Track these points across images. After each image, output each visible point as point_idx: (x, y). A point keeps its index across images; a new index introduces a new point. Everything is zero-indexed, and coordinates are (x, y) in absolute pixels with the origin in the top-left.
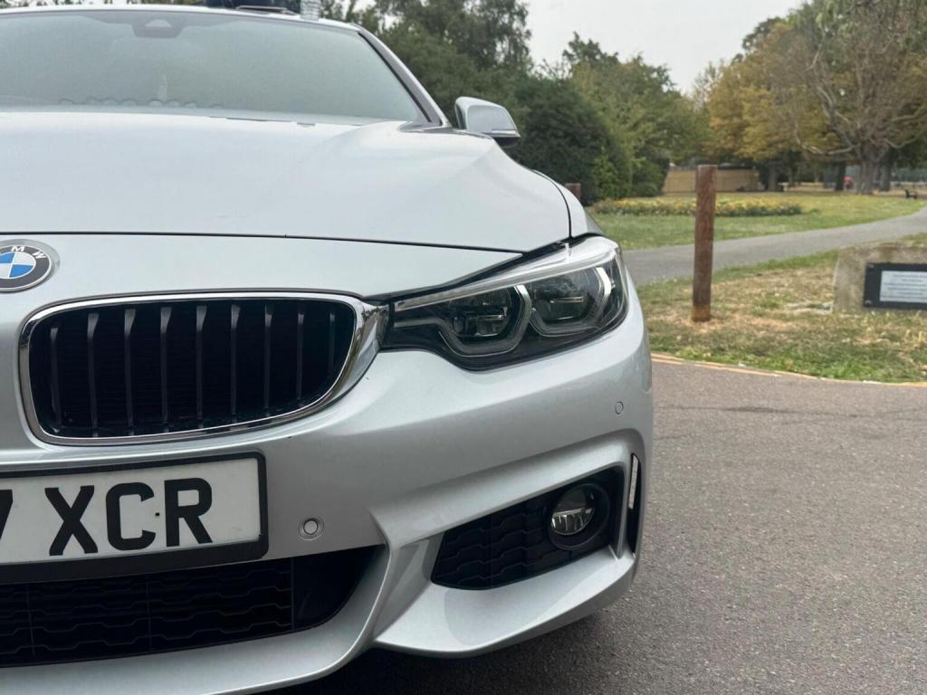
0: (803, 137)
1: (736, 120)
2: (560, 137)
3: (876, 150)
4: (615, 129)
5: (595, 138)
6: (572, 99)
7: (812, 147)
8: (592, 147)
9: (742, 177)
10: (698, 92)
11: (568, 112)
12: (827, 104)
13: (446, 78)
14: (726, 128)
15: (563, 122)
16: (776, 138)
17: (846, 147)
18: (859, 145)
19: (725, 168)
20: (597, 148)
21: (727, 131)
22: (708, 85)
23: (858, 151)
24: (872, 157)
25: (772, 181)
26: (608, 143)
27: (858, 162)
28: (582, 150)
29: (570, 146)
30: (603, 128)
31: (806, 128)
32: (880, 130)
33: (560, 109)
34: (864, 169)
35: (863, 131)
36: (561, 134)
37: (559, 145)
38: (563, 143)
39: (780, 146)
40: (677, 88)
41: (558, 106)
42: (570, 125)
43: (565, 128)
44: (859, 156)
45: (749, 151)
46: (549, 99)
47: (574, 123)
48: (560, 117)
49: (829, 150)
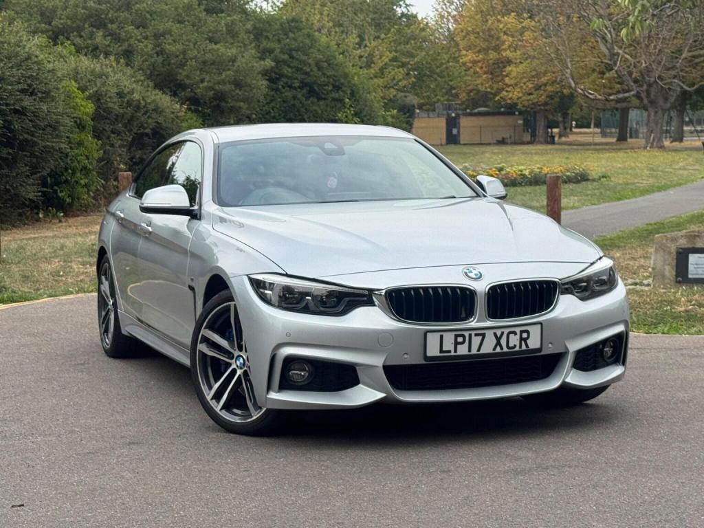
0: (578, 79)
1: (493, 55)
2: (295, 88)
3: (665, 93)
4: (360, 77)
5: (337, 88)
6: (307, 41)
7: (589, 90)
8: (334, 99)
9: (502, 126)
10: (442, 17)
11: (304, 58)
12: (604, 38)
13: (175, 28)
14: (480, 64)
15: (298, 70)
16: (544, 80)
17: (628, 91)
18: (645, 87)
19: (480, 114)
20: (341, 101)
21: (482, 68)
22: (453, 7)
23: (643, 95)
24: (661, 102)
25: (540, 131)
26: (353, 94)
27: (645, 108)
28: (322, 103)
29: (307, 98)
30: (346, 76)
31: (581, 67)
32: (668, 69)
33: (294, 54)
34: (652, 117)
35: (649, 70)
36: (297, 84)
37: (294, 98)
38: (299, 96)
39: (550, 88)
40: (413, 10)
41: (291, 50)
42: (306, 73)
43: (300, 77)
44: (645, 101)
45: (513, 95)
46: (279, 41)
47: (311, 70)
48: (295, 63)
49: (610, 95)
